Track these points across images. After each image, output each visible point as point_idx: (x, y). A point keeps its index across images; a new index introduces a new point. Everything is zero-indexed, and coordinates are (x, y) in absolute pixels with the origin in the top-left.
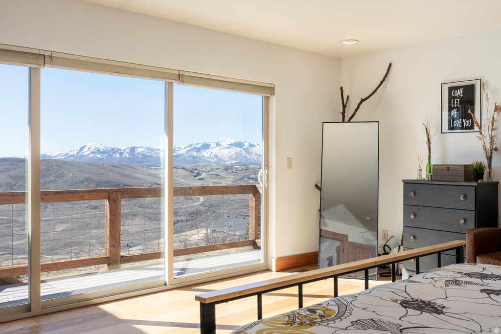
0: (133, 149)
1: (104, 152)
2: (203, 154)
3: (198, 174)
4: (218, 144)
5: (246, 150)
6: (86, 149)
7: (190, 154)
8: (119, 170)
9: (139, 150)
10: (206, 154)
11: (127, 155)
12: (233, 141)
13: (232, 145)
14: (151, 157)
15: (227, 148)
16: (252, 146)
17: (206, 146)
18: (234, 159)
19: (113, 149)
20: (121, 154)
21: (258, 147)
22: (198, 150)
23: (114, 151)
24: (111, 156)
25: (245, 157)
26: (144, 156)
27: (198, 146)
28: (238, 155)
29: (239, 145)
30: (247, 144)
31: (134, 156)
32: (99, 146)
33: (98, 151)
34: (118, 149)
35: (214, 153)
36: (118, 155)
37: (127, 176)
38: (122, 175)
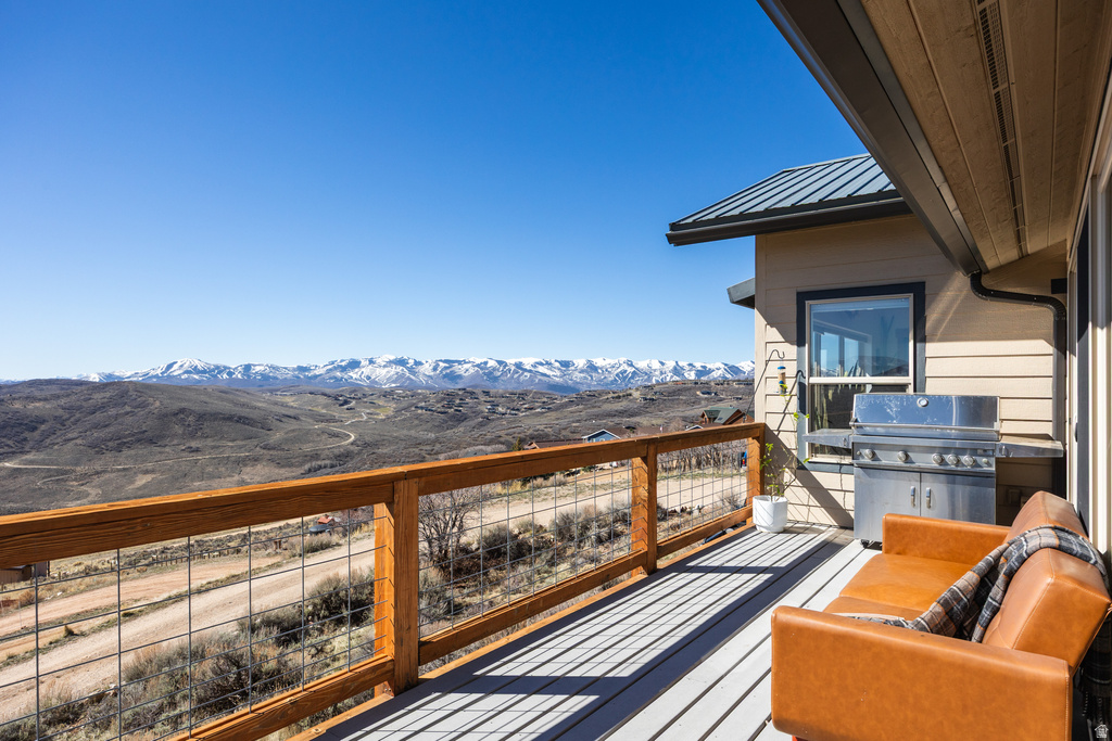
0: (248, 367)
1: (204, 372)
2: (351, 374)
3: (346, 402)
4: (371, 362)
5: (411, 370)
6: (175, 367)
7: (332, 374)
8: (231, 397)
9: (258, 369)
10: (354, 374)
11: (239, 376)
12: (392, 358)
13: (391, 362)
14: (275, 378)
15: (385, 366)
16: (418, 363)
17: (355, 364)
18: (394, 382)
19: (217, 367)
20: (230, 374)
21: (427, 365)
22: (344, 369)
23: (220, 369)
24: (215, 376)
25: (409, 378)
26: (265, 377)
27: (343, 364)
28: (400, 376)
29: (401, 362)
30: (411, 362)
31: (249, 376)
32: (197, 362)
33: (196, 370)
34: (225, 368)
35: (366, 374)
36: (225, 376)
37: (243, 405)
38: (236, 404)
